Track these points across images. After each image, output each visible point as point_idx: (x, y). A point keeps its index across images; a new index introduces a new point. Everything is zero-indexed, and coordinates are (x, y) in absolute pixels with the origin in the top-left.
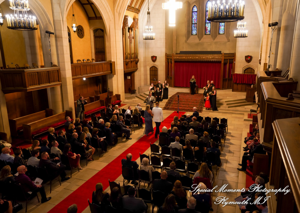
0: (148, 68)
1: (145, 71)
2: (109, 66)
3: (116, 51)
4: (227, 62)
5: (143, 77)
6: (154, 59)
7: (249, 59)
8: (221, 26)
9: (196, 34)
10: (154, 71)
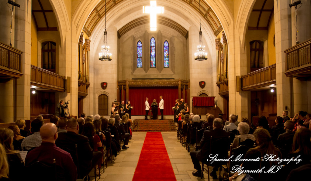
0: (97, 96)
1: (94, 98)
2: (62, 82)
3: (71, 66)
4: (183, 88)
5: (92, 105)
6: (104, 85)
7: (202, 84)
8: (165, 60)
9: (142, 67)
10: (103, 99)
